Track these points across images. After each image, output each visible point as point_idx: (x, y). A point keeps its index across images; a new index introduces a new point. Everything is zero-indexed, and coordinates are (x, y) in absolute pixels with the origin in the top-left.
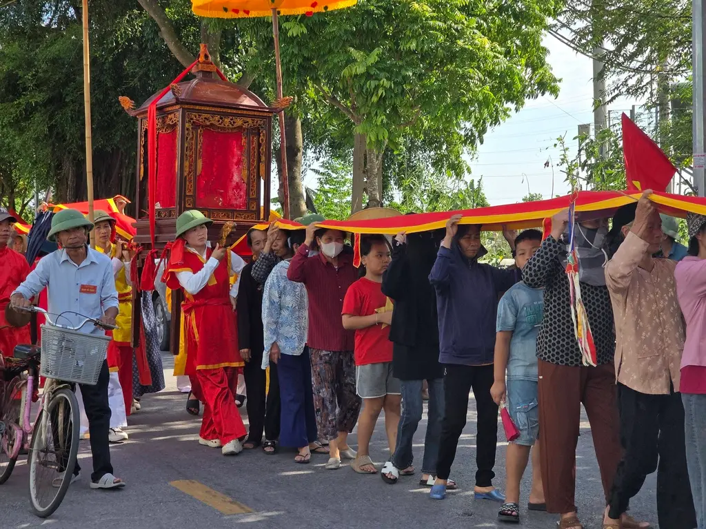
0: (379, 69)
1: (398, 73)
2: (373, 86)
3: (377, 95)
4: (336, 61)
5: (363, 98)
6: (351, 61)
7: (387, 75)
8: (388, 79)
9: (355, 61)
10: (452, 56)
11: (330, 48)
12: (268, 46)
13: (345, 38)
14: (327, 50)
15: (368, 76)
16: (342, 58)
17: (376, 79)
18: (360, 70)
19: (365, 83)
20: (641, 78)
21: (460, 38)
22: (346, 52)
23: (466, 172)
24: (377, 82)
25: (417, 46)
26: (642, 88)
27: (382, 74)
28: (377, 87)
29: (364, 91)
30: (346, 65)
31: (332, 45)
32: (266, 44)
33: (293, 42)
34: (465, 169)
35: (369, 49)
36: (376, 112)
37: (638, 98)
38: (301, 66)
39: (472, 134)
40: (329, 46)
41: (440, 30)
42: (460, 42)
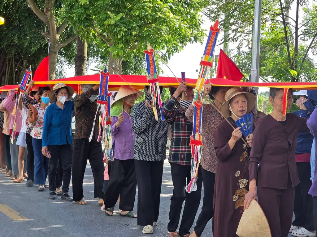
0: (120, 22)
1: (129, 25)
2: (118, 30)
3: (120, 34)
4: (101, 17)
5: (113, 35)
6: (108, 18)
7: (125, 25)
8: (125, 27)
9: (110, 18)
10: (155, 20)
11: (99, 11)
12: (71, 8)
13: (106, 7)
14: (97, 12)
15: (116, 25)
16: (104, 16)
17: (119, 27)
18: (112, 22)
19: (114, 28)
20: (236, 34)
21: (159, 11)
22: (106, 13)
23: (161, 72)
24: (119, 29)
25: (139, 14)
26: (236, 39)
27: (122, 25)
28: (120, 31)
29: (114, 32)
30: (106, 20)
31: (100, 10)
32: (70, 7)
33: (82, 7)
34: (161, 71)
35: (117, 13)
36: (119, 43)
37: (234, 43)
38: (85, 18)
39: (165, 56)
40: (98, 10)
41: (150, 7)
42: (159, 14)
